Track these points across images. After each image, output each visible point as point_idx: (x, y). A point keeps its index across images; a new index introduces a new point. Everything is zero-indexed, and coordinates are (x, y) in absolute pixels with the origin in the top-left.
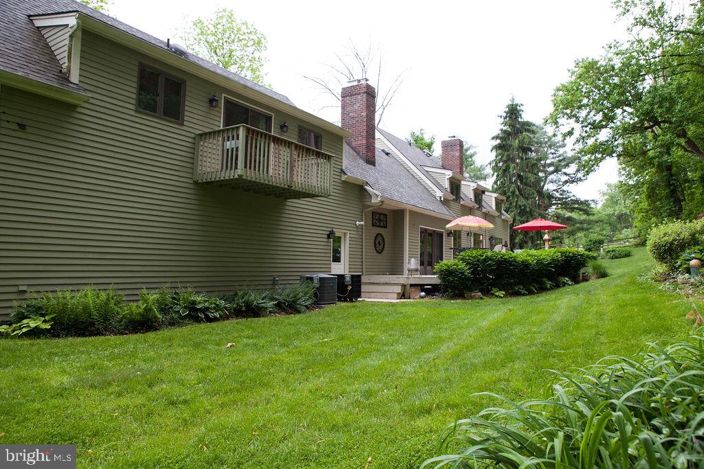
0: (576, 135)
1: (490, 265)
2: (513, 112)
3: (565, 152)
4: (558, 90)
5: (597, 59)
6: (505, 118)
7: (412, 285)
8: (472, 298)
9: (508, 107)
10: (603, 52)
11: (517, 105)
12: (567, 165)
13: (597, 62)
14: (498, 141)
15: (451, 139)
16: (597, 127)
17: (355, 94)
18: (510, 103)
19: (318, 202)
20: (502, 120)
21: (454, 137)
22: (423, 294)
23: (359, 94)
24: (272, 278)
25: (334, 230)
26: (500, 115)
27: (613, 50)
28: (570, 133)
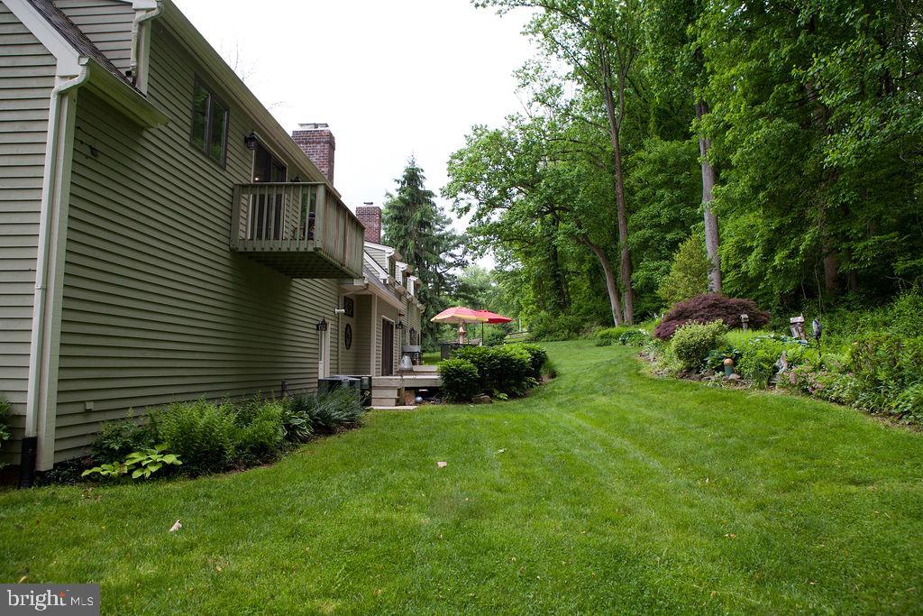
0: (473, 211)
1: (495, 365)
2: (413, 177)
3: (453, 230)
4: (453, 157)
5: (501, 129)
6: (403, 183)
7: (407, 389)
8: (480, 401)
9: (407, 170)
10: (505, 123)
11: (418, 170)
12: (457, 246)
13: (501, 134)
14: (396, 212)
15: (365, 205)
16: (492, 204)
17: (313, 143)
18: (409, 166)
19: (307, 285)
20: (399, 186)
21: (372, 203)
22: (419, 399)
23: (319, 143)
24: (281, 383)
25: (326, 321)
26: (397, 179)
27: (514, 123)
28: (467, 209)
